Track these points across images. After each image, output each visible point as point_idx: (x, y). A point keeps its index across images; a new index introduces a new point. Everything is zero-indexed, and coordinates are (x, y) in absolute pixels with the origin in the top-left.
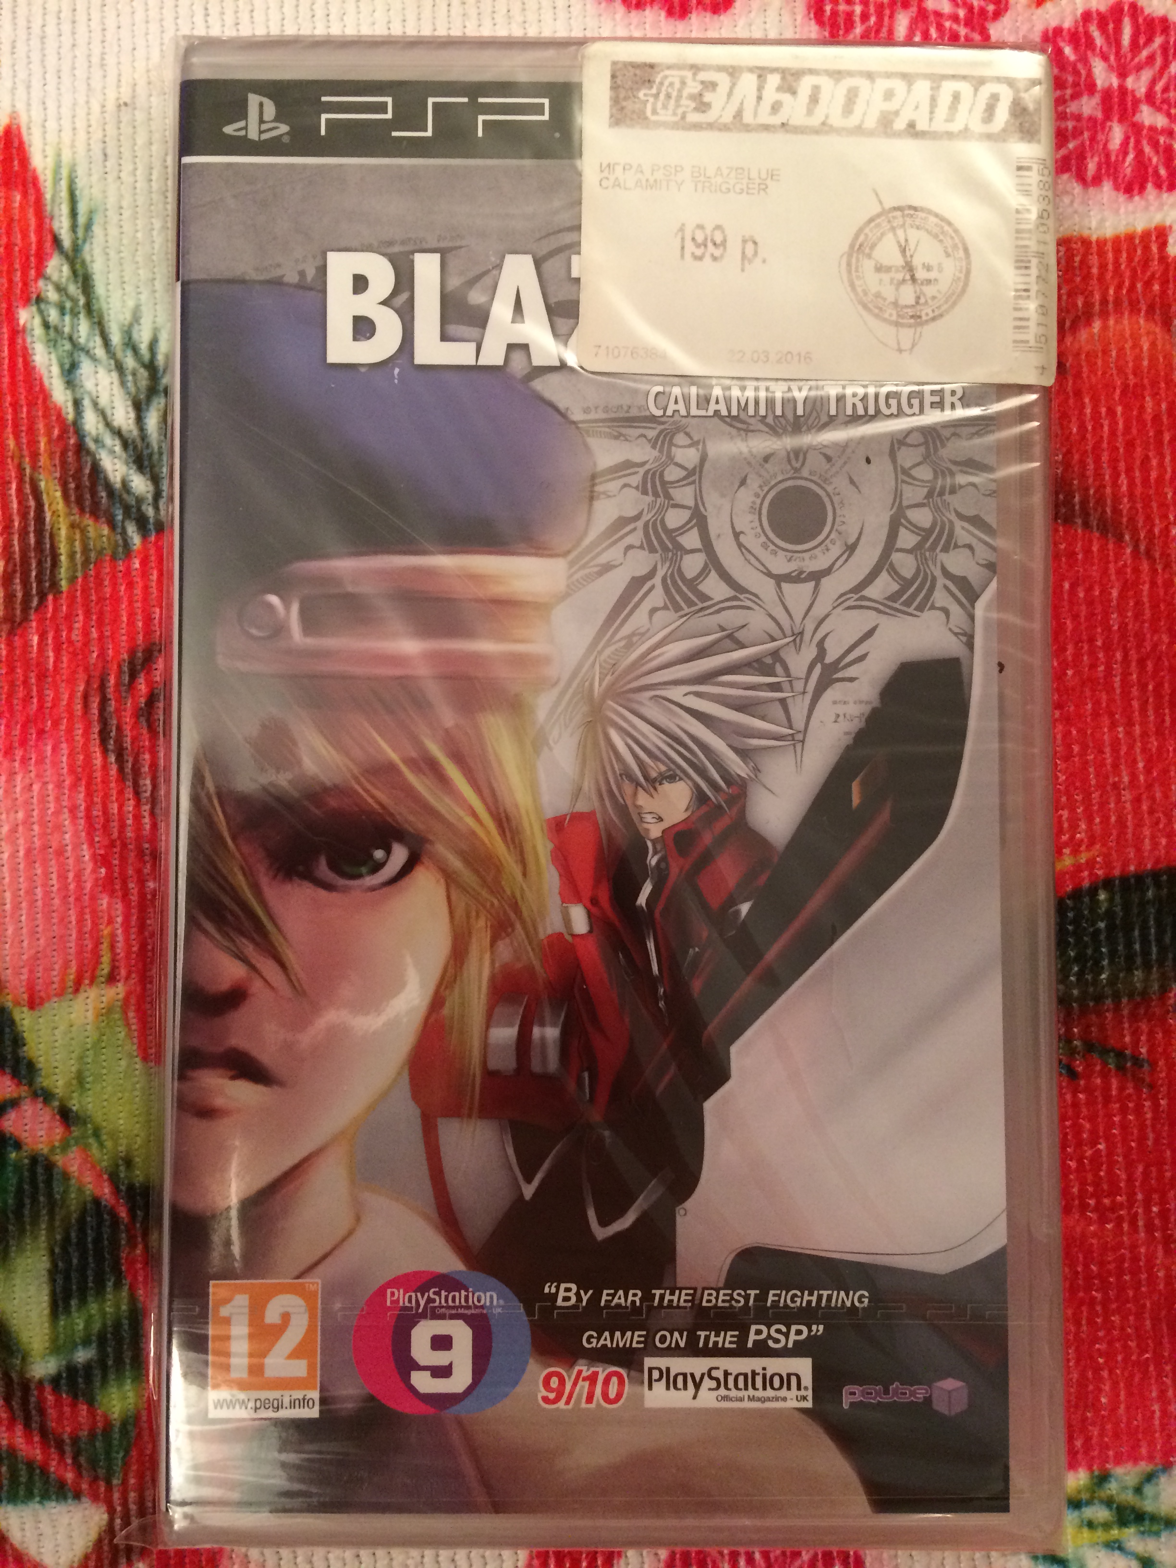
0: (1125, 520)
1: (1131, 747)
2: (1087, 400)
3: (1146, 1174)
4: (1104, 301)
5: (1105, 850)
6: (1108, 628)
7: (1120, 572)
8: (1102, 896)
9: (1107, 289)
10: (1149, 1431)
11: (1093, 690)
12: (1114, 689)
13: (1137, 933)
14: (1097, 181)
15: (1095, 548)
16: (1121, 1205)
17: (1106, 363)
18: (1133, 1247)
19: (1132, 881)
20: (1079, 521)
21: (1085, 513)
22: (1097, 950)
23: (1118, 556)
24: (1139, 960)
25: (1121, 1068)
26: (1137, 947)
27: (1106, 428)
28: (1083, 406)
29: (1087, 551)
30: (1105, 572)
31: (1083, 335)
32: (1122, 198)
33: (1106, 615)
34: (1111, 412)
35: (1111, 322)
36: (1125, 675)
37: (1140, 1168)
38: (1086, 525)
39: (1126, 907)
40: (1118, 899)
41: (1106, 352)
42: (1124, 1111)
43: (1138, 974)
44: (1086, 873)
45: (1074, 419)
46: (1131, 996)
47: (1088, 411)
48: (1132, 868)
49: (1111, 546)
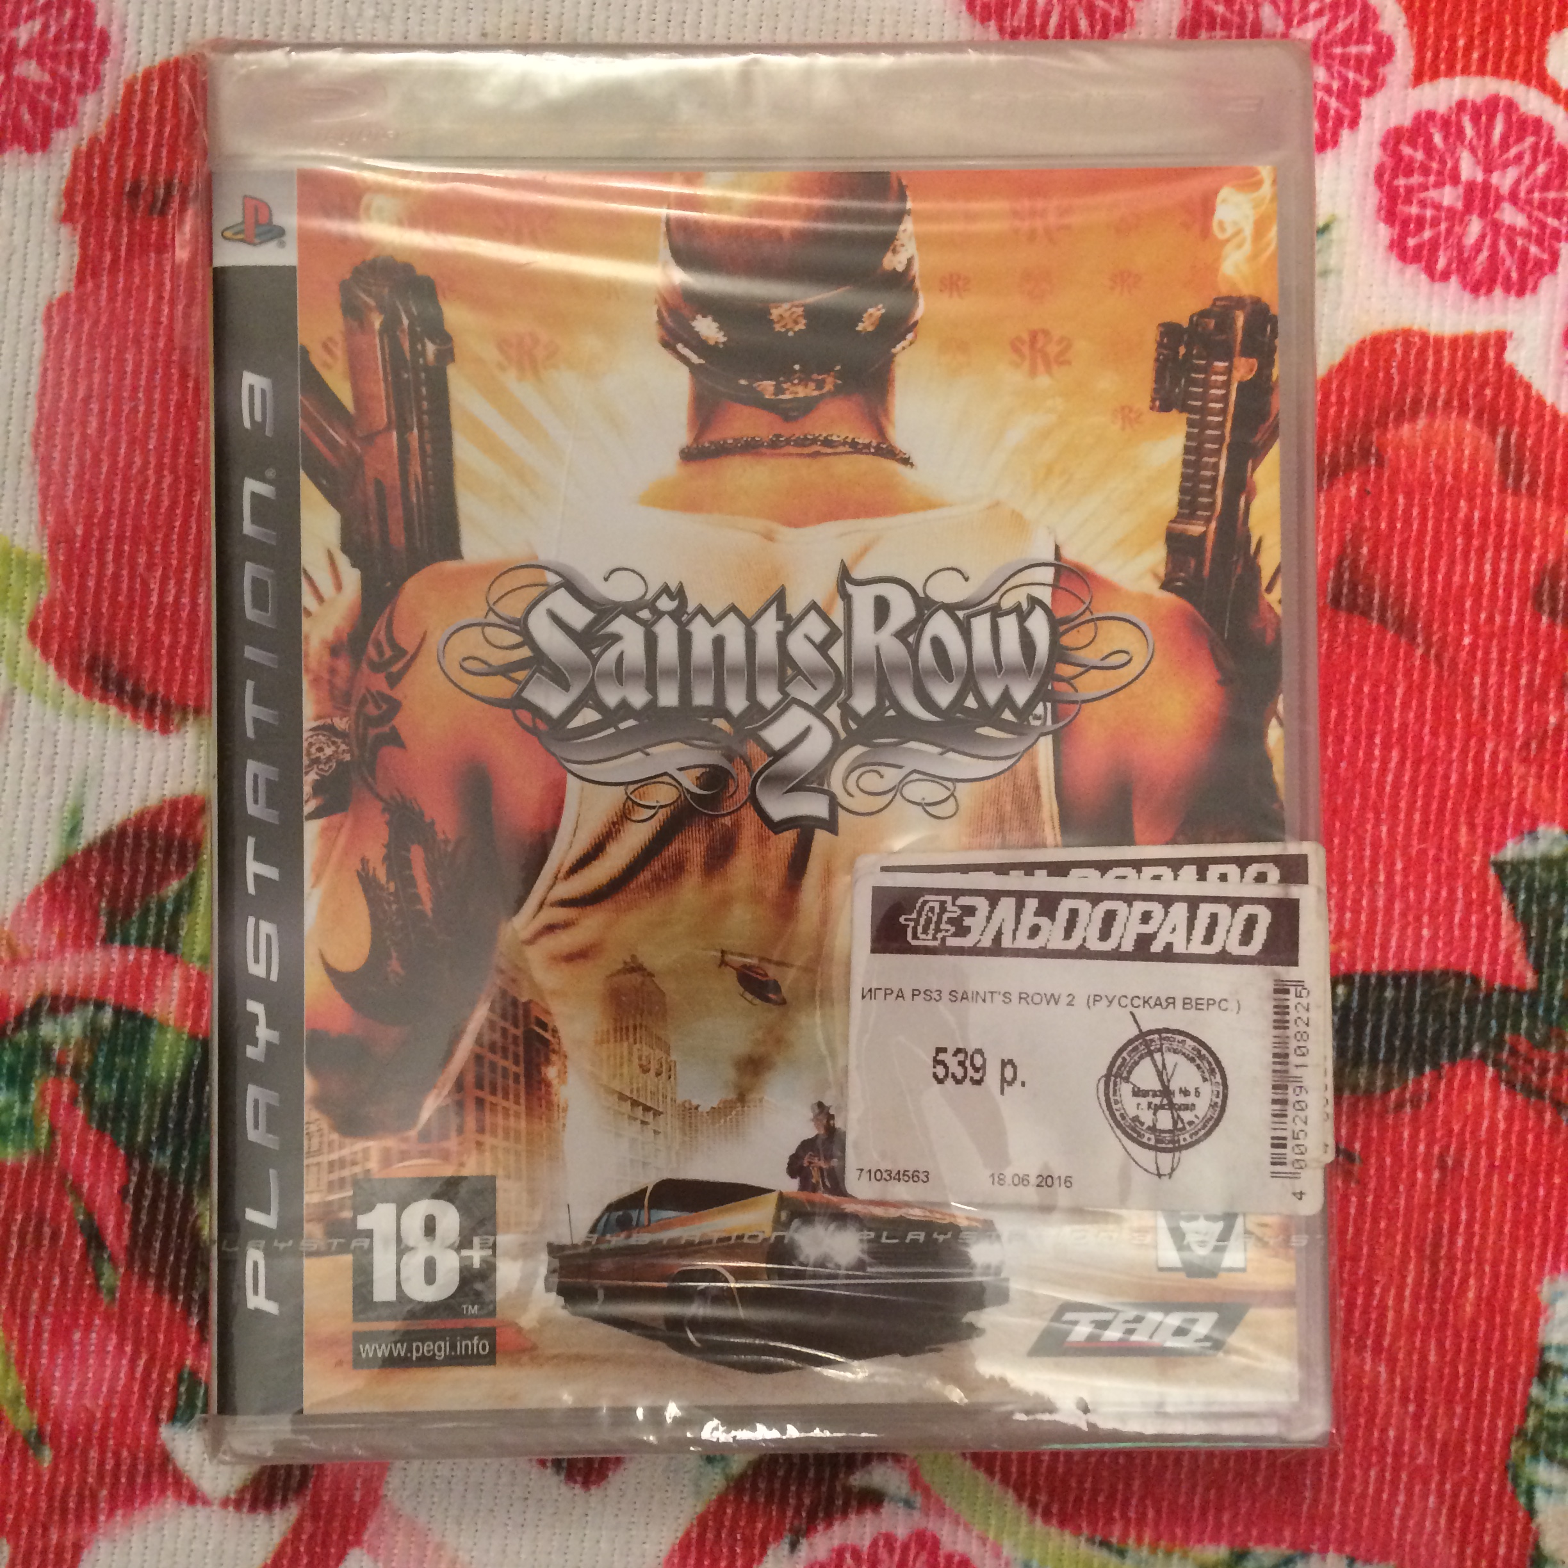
14: (1445, 276)
32: (1467, 296)
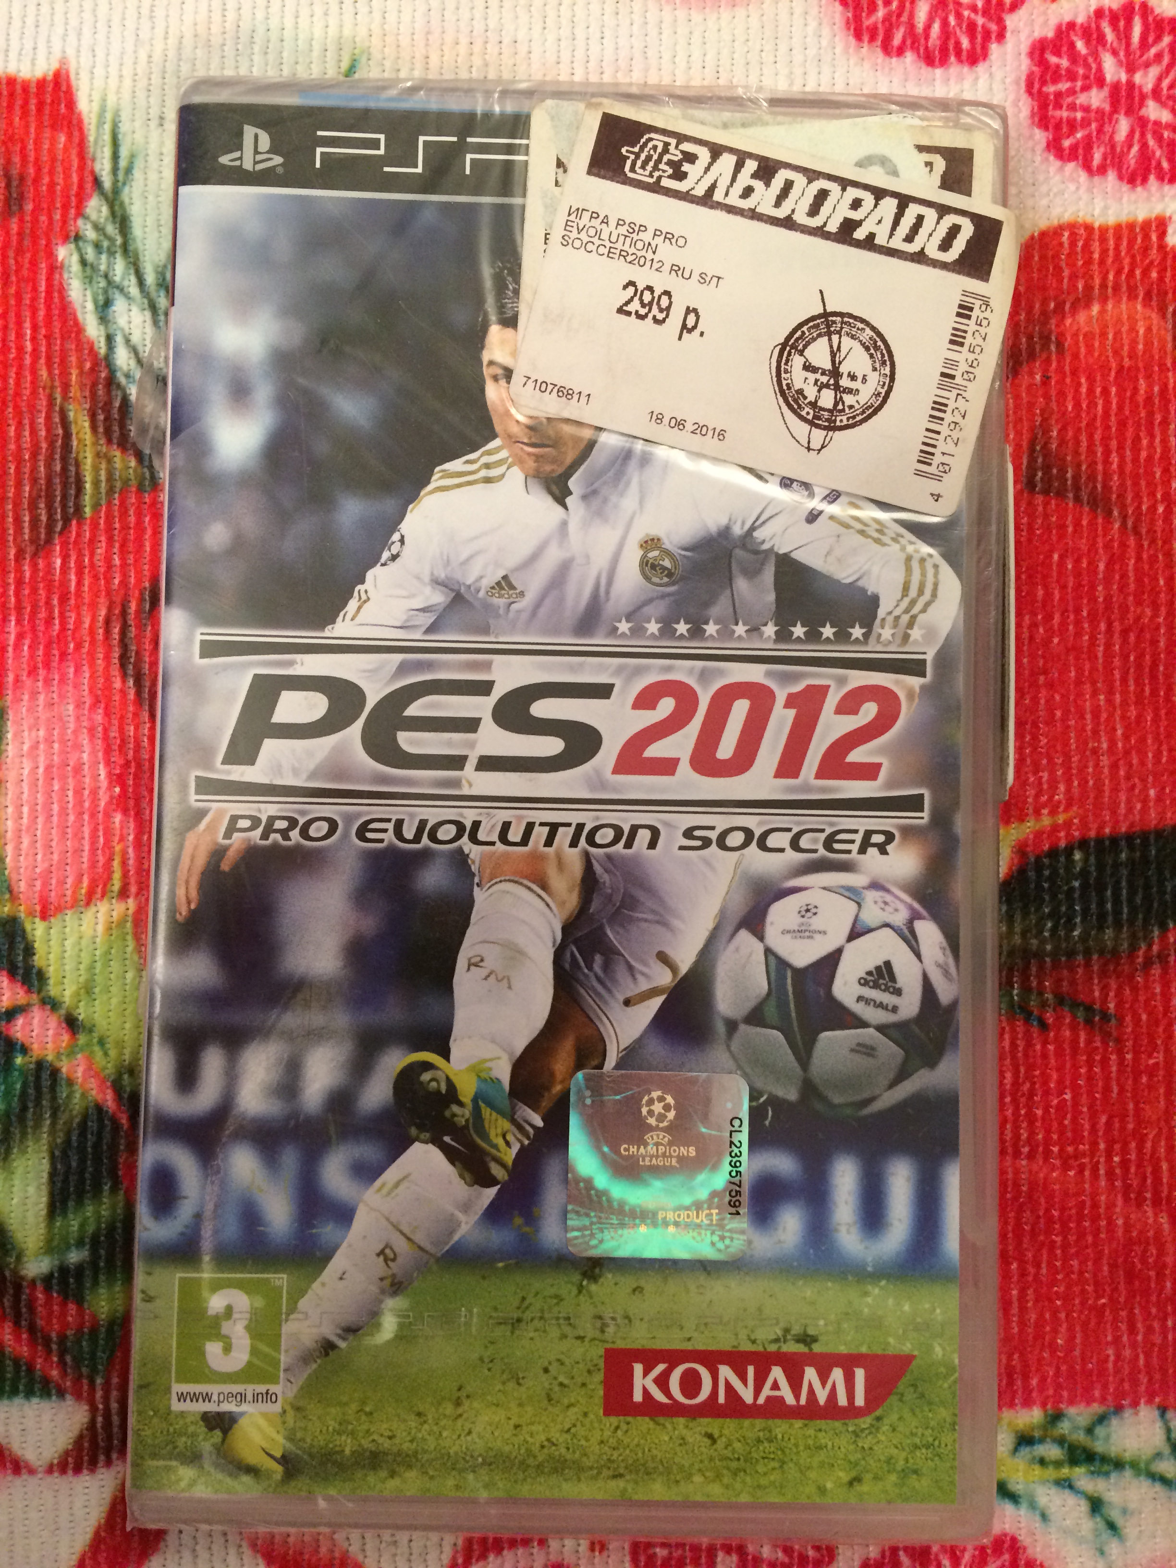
0: (1114, 496)
1: (1111, 715)
2: (1083, 380)
3: (1109, 1124)
4: (1104, 286)
5: (1081, 811)
6: (1093, 599)
7: (1108, 546)
8: (1077, 856)
9: (1107, 272)
10: (1102, 1372)
11: (1077, 658)
12: (1096, 657)
13: (1109, 893)
14: (1102, 170)
15: (1085, 523)
16: (1084, 1155)
17: (1103, 345)
18: (1094, 1195)
19: (1107, 843)
20: (1071, 495)
21: (1077, 488)
22: (1071, 907)
23: (1106, 530)
24: (1110, 919)
25: (1089, 1022)
26: (1109, 906)
27: (1100, 408)
28: (1079, 384)
29: (1077, 524)
30: (1093, 546)
31: (1082, 317)
32: (1125, 187)
33: (1093, 587)
34: (1105, 392)
35: (1110, 306)
36: (1108, 646)
37: (1104, 1119)
38: (1077, 499)
39: (1100, 867)
40: (1092, 859)
41: (1103, 335)
42: (1090, 1064)
43: (1109, 933)
44: (1062, 834)
45: (1070, 398)
46: (1101, 952)
47: (1084, 390)
48: (1107, 830)
49: (1100, 520)
